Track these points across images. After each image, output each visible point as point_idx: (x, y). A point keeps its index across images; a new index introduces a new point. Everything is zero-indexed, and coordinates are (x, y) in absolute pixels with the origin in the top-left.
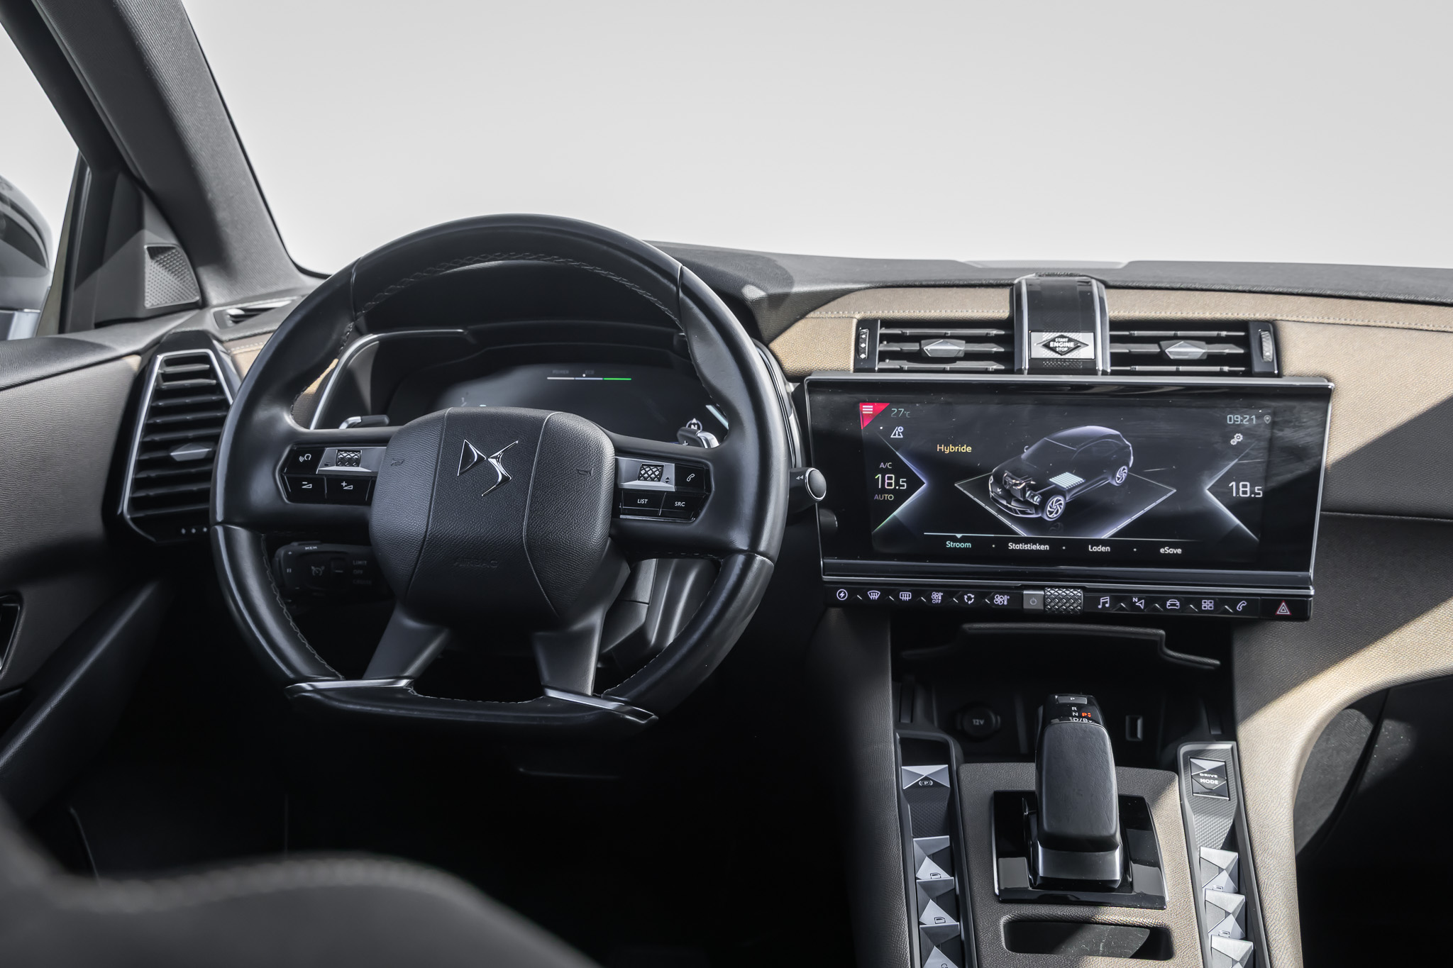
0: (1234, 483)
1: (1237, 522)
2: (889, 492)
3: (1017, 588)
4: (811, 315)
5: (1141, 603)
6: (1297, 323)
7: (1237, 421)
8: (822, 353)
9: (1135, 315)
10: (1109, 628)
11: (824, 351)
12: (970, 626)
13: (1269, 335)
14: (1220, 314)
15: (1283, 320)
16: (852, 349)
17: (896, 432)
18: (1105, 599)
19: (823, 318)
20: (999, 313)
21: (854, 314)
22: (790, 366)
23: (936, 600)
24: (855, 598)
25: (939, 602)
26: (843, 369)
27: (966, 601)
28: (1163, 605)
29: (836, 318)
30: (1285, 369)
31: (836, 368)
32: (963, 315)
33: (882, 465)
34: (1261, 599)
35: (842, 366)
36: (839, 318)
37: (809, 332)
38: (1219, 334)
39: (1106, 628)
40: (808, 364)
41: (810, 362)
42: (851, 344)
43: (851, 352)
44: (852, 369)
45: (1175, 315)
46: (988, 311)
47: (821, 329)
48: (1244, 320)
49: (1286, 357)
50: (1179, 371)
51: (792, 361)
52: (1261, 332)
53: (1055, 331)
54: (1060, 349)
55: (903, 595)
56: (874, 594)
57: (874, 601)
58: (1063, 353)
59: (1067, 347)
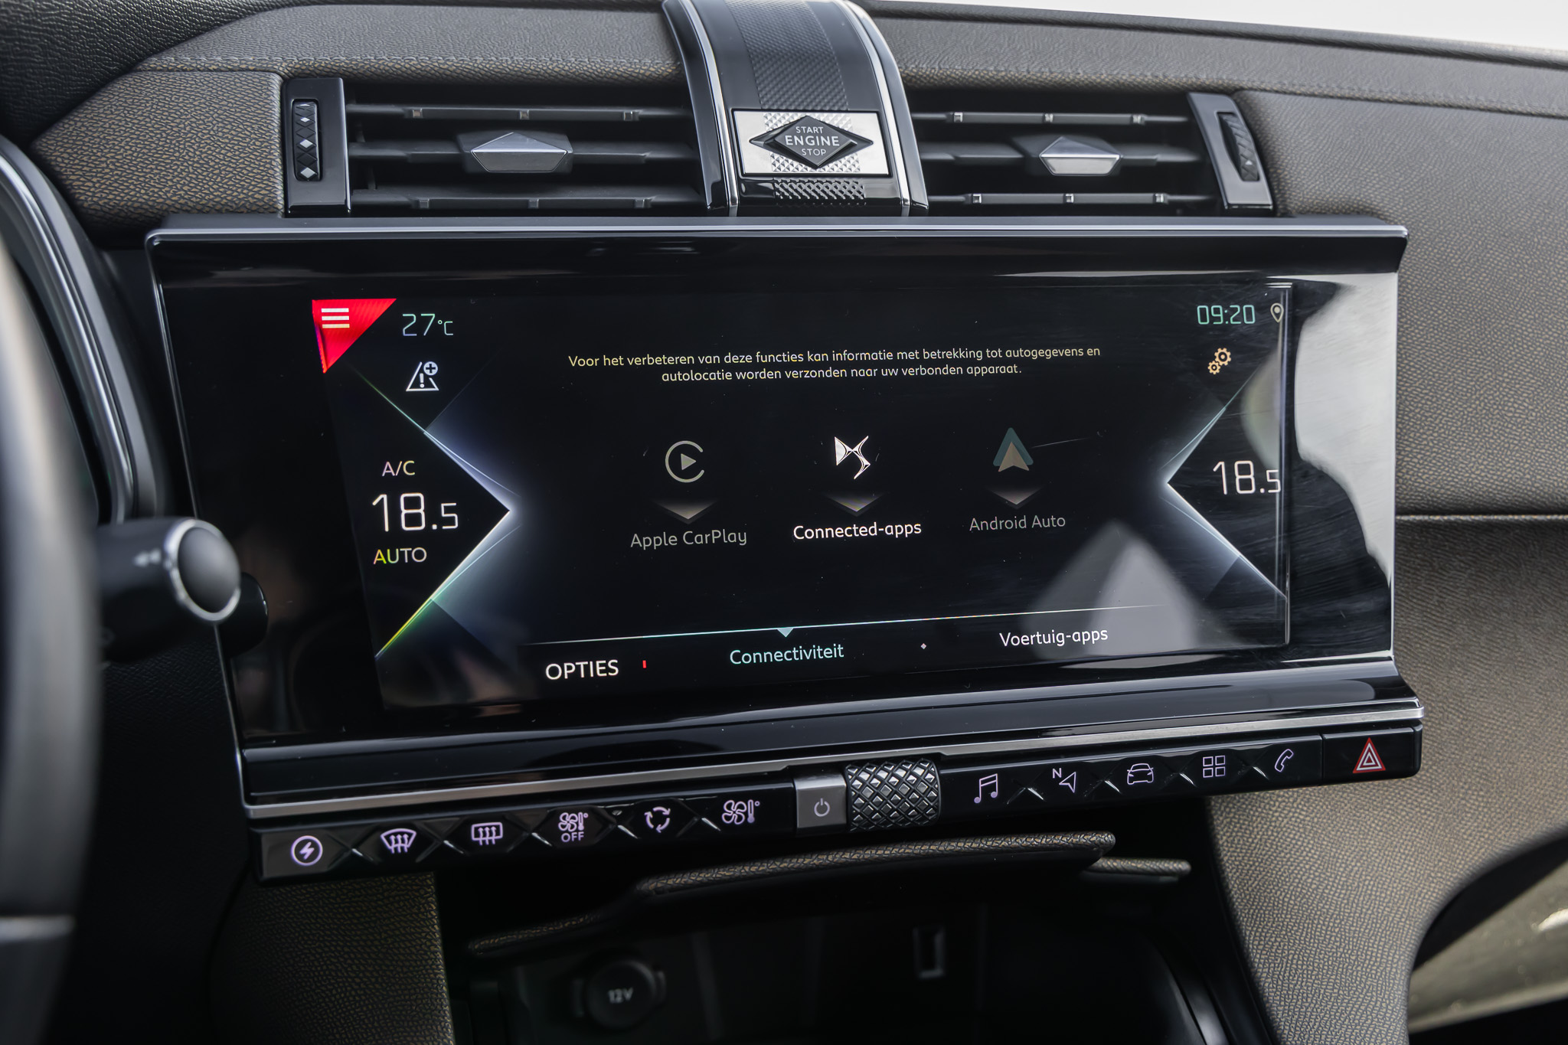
0: (1222, 463)
1: (1236, 553)
2: (412, 539)
3: (775, 777)
4: (153, 61)
5: (1071, 781)
6: (1281, 95)
7: (1218, 319)
8: (192, 165)
9: (953, 75)
10: (995, 844)
11: (195, 160)
12: (659, 885)
13: (1238, 122)
14: (1131, 75)
15: (1256, 90)
16: (276, 154)
17: (418, 376)
18: (989, 781)
19: (185, 71)
20: (645, 65)
21: (272, 61)
22: (100, 203)
23: (570, 833)
24: (346, 855)
25: (580, 837)
26: (254, 208)
27: (652, 826)
28: (1120, 780)
29: (221, 71)
30: (1289, 198)
31: (234, 206)
32: (557, 69)
33: (388, 469)
34: (1324, 739)
35: (250, 199)
36: (230, 73)
37: (149, 109)
38: (1132, 119)
39: (989, 843)
40: (153, 196)
41: (156, 190)
42: (270, 140)
43: (274, 163)
44: (280, 206)
45: (1039, 75)
46: (617, 60)
47: (181, 100)
48: (1178, 89)
49: (1284, 170)
50: (1071, 203)
51: (103, 186)
52: (1220, 114)
53: (787, 111)
54: (808, 152)
55: (481, 830)
56: (399, 837)
57: (400, 856)
58: (818, 164)
59: (823, 147)
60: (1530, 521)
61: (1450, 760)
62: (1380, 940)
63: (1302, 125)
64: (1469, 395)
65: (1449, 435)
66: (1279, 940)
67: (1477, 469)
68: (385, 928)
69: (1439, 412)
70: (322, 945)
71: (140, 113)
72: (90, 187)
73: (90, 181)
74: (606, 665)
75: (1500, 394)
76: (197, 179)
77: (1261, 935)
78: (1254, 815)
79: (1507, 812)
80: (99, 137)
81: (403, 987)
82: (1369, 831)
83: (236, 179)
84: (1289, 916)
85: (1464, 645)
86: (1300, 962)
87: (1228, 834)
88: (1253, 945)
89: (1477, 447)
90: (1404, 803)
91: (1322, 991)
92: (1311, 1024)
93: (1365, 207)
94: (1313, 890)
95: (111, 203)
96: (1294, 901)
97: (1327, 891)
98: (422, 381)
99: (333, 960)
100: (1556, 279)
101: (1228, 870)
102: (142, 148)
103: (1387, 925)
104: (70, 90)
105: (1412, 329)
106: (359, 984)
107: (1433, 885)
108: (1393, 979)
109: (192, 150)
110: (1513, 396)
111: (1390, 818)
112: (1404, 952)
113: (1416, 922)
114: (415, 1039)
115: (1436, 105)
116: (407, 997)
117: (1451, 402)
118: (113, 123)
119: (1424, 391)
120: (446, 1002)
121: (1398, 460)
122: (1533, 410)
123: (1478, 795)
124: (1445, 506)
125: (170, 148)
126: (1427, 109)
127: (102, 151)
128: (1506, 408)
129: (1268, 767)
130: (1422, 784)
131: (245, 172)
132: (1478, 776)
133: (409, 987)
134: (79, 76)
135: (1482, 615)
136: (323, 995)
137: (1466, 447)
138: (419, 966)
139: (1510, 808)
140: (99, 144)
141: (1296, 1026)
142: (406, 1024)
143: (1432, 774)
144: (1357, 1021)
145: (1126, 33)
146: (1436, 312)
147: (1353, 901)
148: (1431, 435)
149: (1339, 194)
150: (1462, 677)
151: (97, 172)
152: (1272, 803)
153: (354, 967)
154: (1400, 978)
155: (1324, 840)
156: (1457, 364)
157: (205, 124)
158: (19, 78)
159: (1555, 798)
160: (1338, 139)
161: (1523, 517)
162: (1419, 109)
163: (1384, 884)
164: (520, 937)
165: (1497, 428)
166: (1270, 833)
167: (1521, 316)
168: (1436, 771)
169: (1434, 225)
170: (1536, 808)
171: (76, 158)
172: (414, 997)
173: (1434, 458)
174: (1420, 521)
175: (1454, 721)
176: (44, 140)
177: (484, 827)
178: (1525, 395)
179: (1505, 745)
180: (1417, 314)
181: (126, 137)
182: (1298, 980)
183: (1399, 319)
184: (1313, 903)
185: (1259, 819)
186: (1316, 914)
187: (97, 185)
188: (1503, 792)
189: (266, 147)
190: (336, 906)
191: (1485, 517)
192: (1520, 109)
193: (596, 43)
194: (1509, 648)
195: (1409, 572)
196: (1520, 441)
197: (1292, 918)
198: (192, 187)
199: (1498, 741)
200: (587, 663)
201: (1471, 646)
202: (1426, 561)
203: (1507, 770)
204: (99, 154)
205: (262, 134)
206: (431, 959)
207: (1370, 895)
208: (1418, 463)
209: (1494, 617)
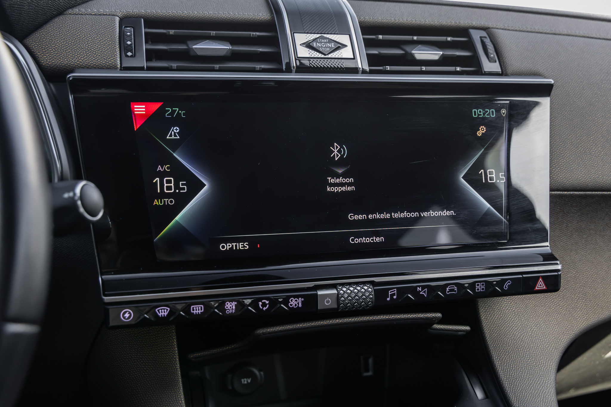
0: (482, 170)
1: (488, 205)
2: (169, 196)
3: (309, 289)
4: (70, 11)
5: (425, 292)
6: (504, 30)
7: (481, 115)
8: (85, 50)
9: (378, 21)
10: (395, 317)
11: (86, 48)
12: (264, 331)
13: (488, 40)
14: (446, 22)
15: (494, 28)
16: (117, 47)
17: (171, 133)
18: (393, 292)
19: (82, 15)
20: (259, 16)
21: (116, 12)
22: (49, 64)
23: (230, 310)
24: (142, 317)
25: (233, 311)
26: (109, 67)
27: (261, 308)
28: (444, 292)
29: (96, 15)
30: (508, 69)
31: (101, 66)
32: (225, 17)
33: (160, 168)
34: (523, 277)
35: (107, 63)
36: (100, 16)
37: (68, 29)
38: (447, 39)
39: (393, 317)
40: (69, 61)
41: (71, 59)
42: (115, 41)
43: (116, 50)
44: (119, 67)
45: (411, 22)
46: (249, 14)
47: (81, 25)
48: (464, 28)
49: (506, 59)
50: (423, 71)
51: (50, 58)
52: (481, 37)
53: (314, 33)
54: (322, 49)
55: (195, 308)
56: (163, 310)
57: (163, 318)
58: (326, 54)
59: (328, 47)
60: (601, 194)
61: (571, 288)
62: (545, 357)
63: (512, 41)
64: (577, 145)
65: (570, 160)
66: (505, 356)
67: (581, 174)
68: (156, 349)
69: (566, 151)
70: (131, 355)
71: (65, 30)
72: (46, 58)
73: (45, 55)
74: (243, 245)
75: (590, 145)
76: (86, 55)
77: (498, 355)
78: (495, 309)
79: (593, 308)
80: (49, 39)
81: (163, 371)
82: (540, 315)
83: (102, 56)
85: (576, 243)
86: (514, 365)
87: (485, 316)
88: (495, 358)
89: (581, 165)
90: (553, 304)
91: (523, 376)
92: (518, 389)
93: (537, 72)
94: (519, 337)
95: (54, 64)
96: (511, 341)
97: (524, 338)
98: (173, 134)
99: (135, 361)
101: (485, 330)
102: (65, 43)
103: (547, 352)
104: (38, 21)
105: (555, 120)
106: (145, 370)
107: (565, 336)
108: (550, 372)
109: (85, 44)
110: (594, 145)
111: (548, 310)
112: (554, 362)
113: (558, 350)
114: (168, 391)
115: (564, 35)
116: (165, 375)
117: (570, 148)
118: (54, 34)
119: (560, 144)
120: (180, 377)
121: (550, 170)
122: (602, 151)
123: (582, 302)
124: (568, 188)
125: (76, 43)
126: (560, 36)
128: (592, 150)
129: (501, 288)
130: (560, 297)
131: (105, 53)
132: (582, 294)
133: (165, 372)
134: (42, 15)
135: (583, 231)
136: (132, 374)
137: (577, 165)
138: (169, 364)
139: (595, 306)
140: (49, 41)
141: (513, 389)
142: (164, 386)
144: (536, 387)
145: (444, 7)
146: (564, 113)
147: (534, 342)
148: (563, 160)
149: (527, 68)
150: (575, 256)
151: (48, 52)
152: (502, 304)
153: (144, 364)
154: (553, 372)
155: (522, 318)
156: (573, 133)
157: (90, 35)
158: (18, 14)
160: (526, 47)
161: (599, 192)
162: (557, 36)
163: (546, 336)
164: (209, 353)
165: (588, 158)
166: (501, 315)
167: (597, 115)
168: (565, 292)
169: (564, 79)
170: (604, 306)
171: (40, 47)
172: (167, 375)
173: (564, 169)
174: (559, 194)
175: (572, 272)
176: (28, 39)
177: (196, 307)
178: (599, 145)
179: (592, 282)
180: (557, 114)
181: (59, 39)
182: (513, 372)
183: (550, 116)
184: (518, 342)
185: (497, 310)
186: (520, 347)
187: (48, 57)
188: (592, 300)
189: (113, 44)
190: (137, 340)
191: (584, 193)
192: (596, 37)
193: (241, 8)
194: (593, 244)
195: (555, 214)
196: (597, 163)
197: (510, 348)
198: (85, 59)
199: (589, 280)
200: (236, 244)
201: (579, 243)
202: (561, 210)
203: (593, 292)
204: (49, 45)
205: (112, 39)
206: (174, 361)
207: (541, 340)
208: (558, 171)
209: (588, 232)
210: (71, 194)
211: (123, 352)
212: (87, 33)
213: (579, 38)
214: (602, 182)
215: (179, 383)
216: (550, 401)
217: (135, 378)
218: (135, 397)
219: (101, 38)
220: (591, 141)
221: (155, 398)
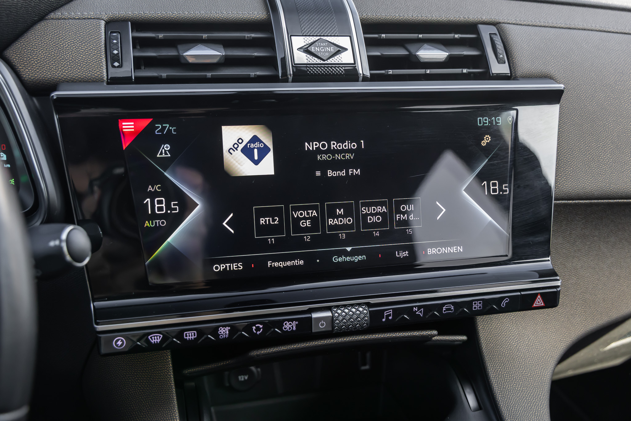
0: (485, 182)
1: (490, 218)
2: (160, 217)
3: (303, 312)
4: (52, 15)
5: (421, 312)
6: (516, 26)
7: (486, 123)
8: (69, 62)
9: (381, 18)
10: (390, 336)
11: (70, 59)
12: (258, 353)
13: (497, 38)
14: (454, 17)
15: (505, 23)
16: (103, 56)
17: (162, 151)
19: (65, 19)
20: (255, 15)
21: (101, 14)
22: (31, 78)
23: (223, 335)
24: (135, 344)
25: (227, 336)
26: (94, 80)
27: (255, 332)
28: (440, 311)
29: (80, 19)
30: (517, 71)
31: (86, 79)
32: (218, 17)
34: (521, 294)
35: (93, 76)
36: (84, 20)
37: (51, 37)
38: (454, 36)
39: (388, 335)
40: (53, 75)
41: (54, 73)
42: (101, 50)
43: (102, 60)
44: (105, 79)
45: (417, 18)
46: (243, 12)
47: (64, 33)
48: (474, 23)
49: (516, 59)
50: (428, 73)
51: (33, 71)
52: (490, 34)
53: (313, 36)
54: (321, 54)
55: (188, 334)
56: (156, 337)
57: (156, 345)
58: (325, 59)
59: (327, 52)
62: (540, 367)
63: (524, 39)
64: (586, 152)
65: (577, 169)
66: (500, 368)
67: (588, 182)
68: (150, 365)
69: (573, 159)
70: (126, 371)
71: (47, 39)
72: (27, 72)
73: (27, 69)
74: (237, 265)
75: (598, 152)
76: (71, 68)
78: (493, 318)
79: (592, 314)
80: (30, 49)
83: (87, 67)
84: (505, 358)
85: (579, 250)
86: (508, 377)
87: (482, 325)
88: (490, 370)
89: (588, 173)
90: (552, 312)
91: (516, 389)
92: (511, 402)
93: (548, 74)
94: (515, 347)
95: (36, 78)
97: (520, 347)
98: (163, 152)
99: (130, 378)
100: (623, 104)
101: (482, 340)
102: (48, 54)
103: (543, 360)
104: (18, 30)
106: (140, 387)
107: (562, 344)
108: (544, 382)
109: (69, 55)
110: (603, 152)
111: (546, 318)
112: (549, 371)
113: (554, 358)
114: (163, 410)
115: (579, 29)
116: (159, 393)
117: (578, 155)
118: (36, 43)
119: (568, 151)
120: (175, 395)
121: (556, 179)
122: (611, 158)
123: (582, 308)
124: (574, 197)
125: (59, 54)
126: (575, 31)
127: (32, 56)
128: (600, 157)
129: (499, 305)
131: (91, 64)
132: (581, 301)
133: (160, 389)
134: (22, 23)
136: (127, 391)
137: (584, 174)
138: (164, 381)
139: (594, 313)
140: (30, 52)
141: (506, 403)
142: (159, 404)
143: (564, 300)
144: (529, 400)
146: (574, 118)
147: (530, 351)
148: (570, 169)
149: (537, 69)
150: (578, 262)
151: (30, 65)
153: (139, 381)
154: (547, 382)
155: (520, 327)
156: (582, 139)
157: (74, 43)
159: (612, 308)
160: (538, 45)
161: (605, 201)
162: (572, 31)
163: (542, 344)
164: (204, 368)
165: (596, 166)
166: (499, 325)
167: (608, 119)
168: (565, 299)
169: (576, 81)
170: (604, 312)
171: (21, 59)
172: (162, 393)
173: (571, 178)
174: (564, 203)
175: (574, 279)
176: (8, 51)
177: (189, 333)
178: (608, 152)
179: (593, 288)
180: (566, 119)
181: (42, 49)
182: (507, 384)
183: (559, 121)
184: (514, 352)
185: (495, 319)
186: (515, 357)
187: (30, 71)
188: (591, 307)
189: (99, 53)
190: (131, 356)
191: (590, 201)
192: (613, 31)
194: (596, 251)
195: (558, 222)
196: (605, 171)
197: (506, 359)
198: (69, 71)
199: (590, 287)
200: (230, 264)
201: (582, 250)
202: (566, 218)
203: (593, 298)
204: (31, 57)
205: (97, 47)
206: (169, 378)
207: (537, 349)
208: (564, 180)
209: (591, 239)
210: (57, 242)
211: (117, 369)
212: (71, 42)
213: (595, 32)
214: (608, 191)
215: (174, 401)
216: (542, 415)
217: (130, 395)
218: (130, 414)
219: (86, 47)
220: (600, 148)
221: (150, 417)
